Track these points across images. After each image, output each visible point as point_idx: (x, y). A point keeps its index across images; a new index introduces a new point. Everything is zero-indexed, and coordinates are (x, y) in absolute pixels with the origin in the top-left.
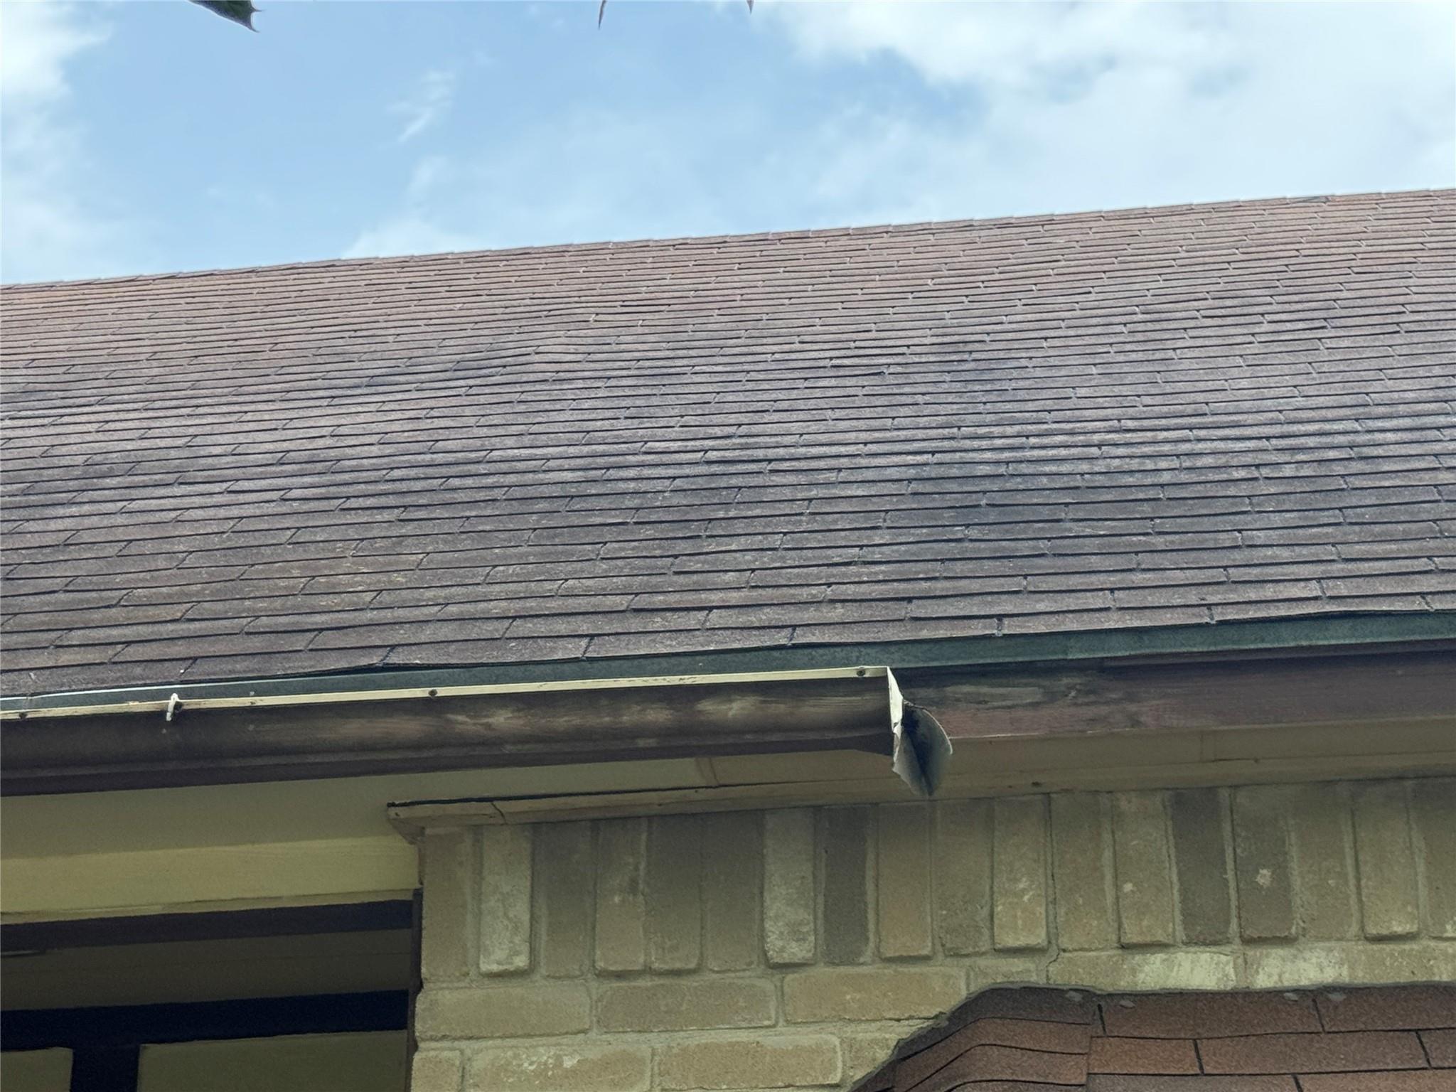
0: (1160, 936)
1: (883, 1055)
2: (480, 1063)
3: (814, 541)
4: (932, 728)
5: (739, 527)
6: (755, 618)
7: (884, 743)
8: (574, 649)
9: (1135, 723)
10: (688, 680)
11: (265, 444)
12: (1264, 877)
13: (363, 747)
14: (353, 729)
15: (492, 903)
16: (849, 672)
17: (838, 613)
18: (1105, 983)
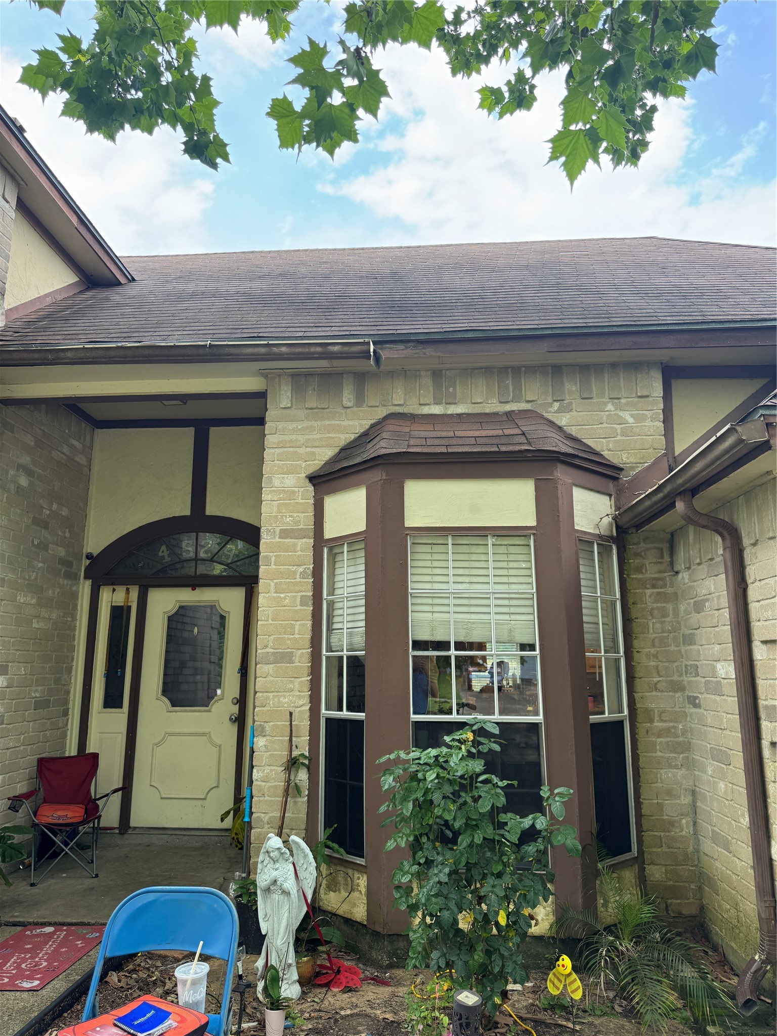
0: (428, 402)
1: (367, 427)
2: (280, 427)
3: (357, 313)
4: (380, 354)
5: (341, 310)
6: (342, 329)
7: (369, 357)
8: (301, 334)
9: (425, 354)
10: (326, 341)
11: (234, 289)
12: (451, 390)
13: (252, 355)
14: (250, 350)
15: (282, 392)
16: (362, 340)
17: (361, 328)
18: (416, 412)
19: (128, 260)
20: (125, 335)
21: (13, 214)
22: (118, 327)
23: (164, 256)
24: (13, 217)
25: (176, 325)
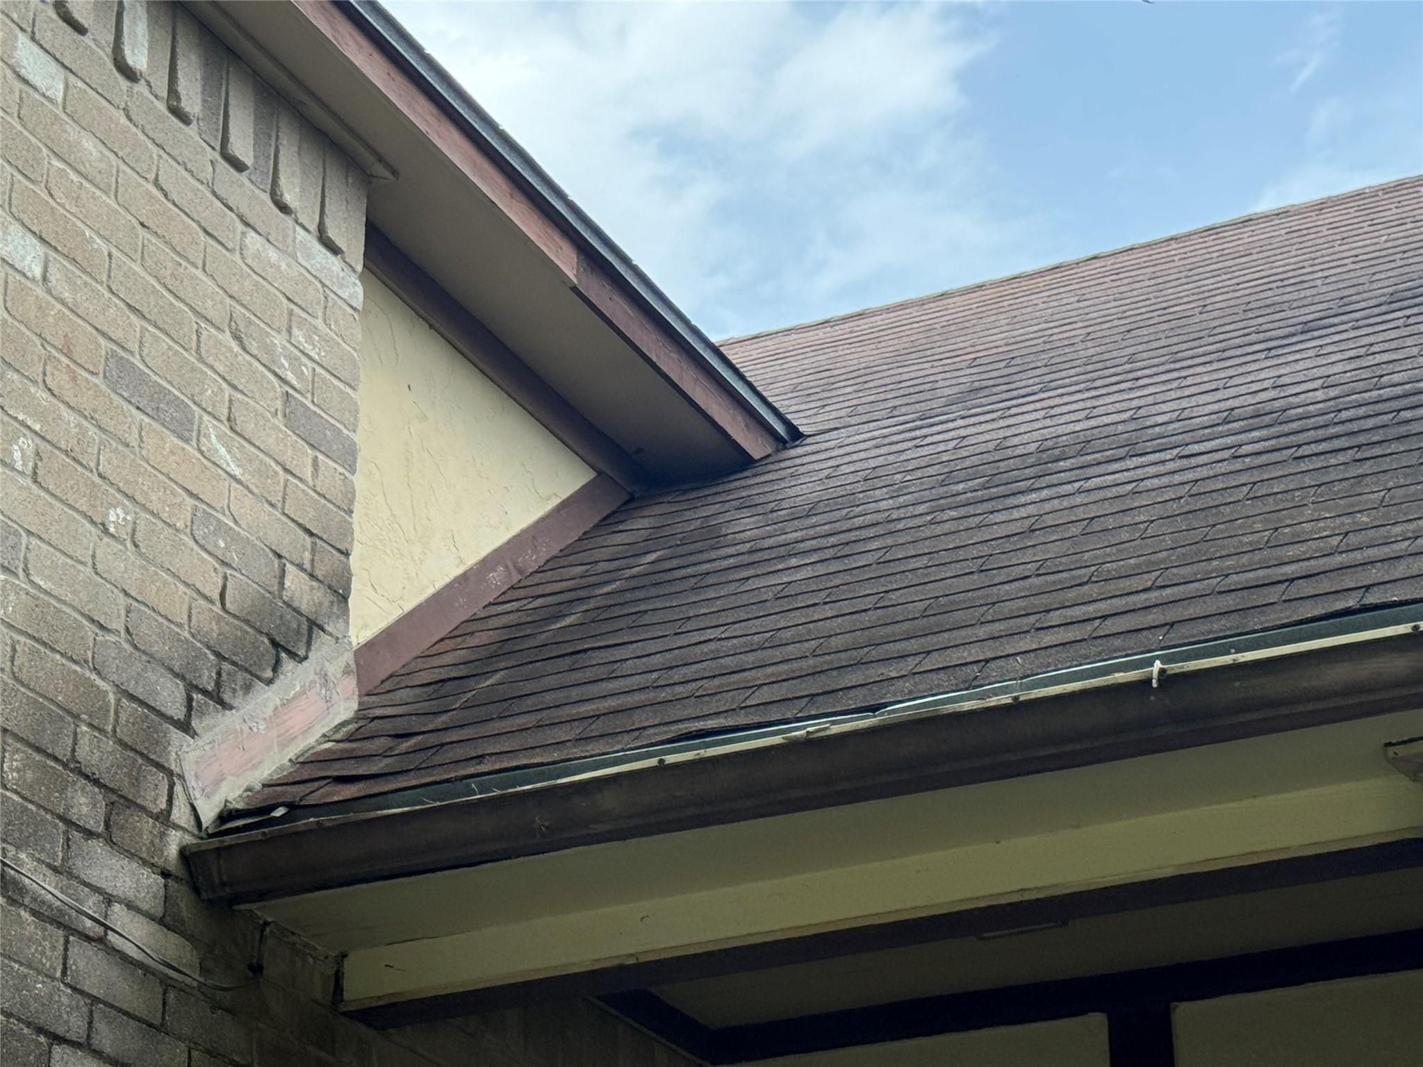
11: (1206, 407)
19: (754, 350)
20: (813, 686)
21: (354, 290)
22: (777, 654)
23: (888, 310)
24: (359, 302)
25: (1006, 608)
